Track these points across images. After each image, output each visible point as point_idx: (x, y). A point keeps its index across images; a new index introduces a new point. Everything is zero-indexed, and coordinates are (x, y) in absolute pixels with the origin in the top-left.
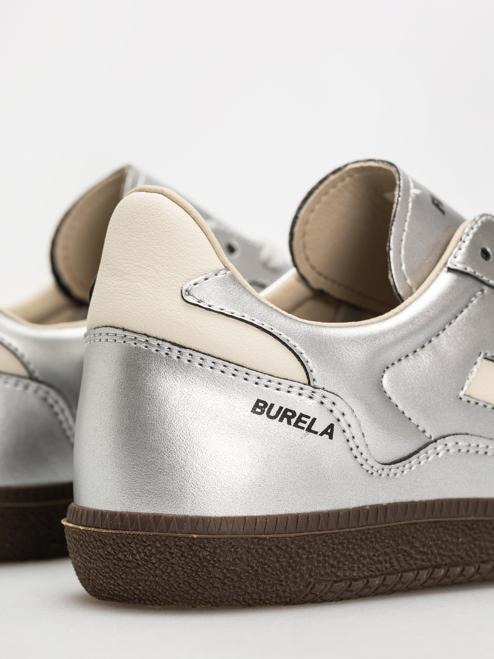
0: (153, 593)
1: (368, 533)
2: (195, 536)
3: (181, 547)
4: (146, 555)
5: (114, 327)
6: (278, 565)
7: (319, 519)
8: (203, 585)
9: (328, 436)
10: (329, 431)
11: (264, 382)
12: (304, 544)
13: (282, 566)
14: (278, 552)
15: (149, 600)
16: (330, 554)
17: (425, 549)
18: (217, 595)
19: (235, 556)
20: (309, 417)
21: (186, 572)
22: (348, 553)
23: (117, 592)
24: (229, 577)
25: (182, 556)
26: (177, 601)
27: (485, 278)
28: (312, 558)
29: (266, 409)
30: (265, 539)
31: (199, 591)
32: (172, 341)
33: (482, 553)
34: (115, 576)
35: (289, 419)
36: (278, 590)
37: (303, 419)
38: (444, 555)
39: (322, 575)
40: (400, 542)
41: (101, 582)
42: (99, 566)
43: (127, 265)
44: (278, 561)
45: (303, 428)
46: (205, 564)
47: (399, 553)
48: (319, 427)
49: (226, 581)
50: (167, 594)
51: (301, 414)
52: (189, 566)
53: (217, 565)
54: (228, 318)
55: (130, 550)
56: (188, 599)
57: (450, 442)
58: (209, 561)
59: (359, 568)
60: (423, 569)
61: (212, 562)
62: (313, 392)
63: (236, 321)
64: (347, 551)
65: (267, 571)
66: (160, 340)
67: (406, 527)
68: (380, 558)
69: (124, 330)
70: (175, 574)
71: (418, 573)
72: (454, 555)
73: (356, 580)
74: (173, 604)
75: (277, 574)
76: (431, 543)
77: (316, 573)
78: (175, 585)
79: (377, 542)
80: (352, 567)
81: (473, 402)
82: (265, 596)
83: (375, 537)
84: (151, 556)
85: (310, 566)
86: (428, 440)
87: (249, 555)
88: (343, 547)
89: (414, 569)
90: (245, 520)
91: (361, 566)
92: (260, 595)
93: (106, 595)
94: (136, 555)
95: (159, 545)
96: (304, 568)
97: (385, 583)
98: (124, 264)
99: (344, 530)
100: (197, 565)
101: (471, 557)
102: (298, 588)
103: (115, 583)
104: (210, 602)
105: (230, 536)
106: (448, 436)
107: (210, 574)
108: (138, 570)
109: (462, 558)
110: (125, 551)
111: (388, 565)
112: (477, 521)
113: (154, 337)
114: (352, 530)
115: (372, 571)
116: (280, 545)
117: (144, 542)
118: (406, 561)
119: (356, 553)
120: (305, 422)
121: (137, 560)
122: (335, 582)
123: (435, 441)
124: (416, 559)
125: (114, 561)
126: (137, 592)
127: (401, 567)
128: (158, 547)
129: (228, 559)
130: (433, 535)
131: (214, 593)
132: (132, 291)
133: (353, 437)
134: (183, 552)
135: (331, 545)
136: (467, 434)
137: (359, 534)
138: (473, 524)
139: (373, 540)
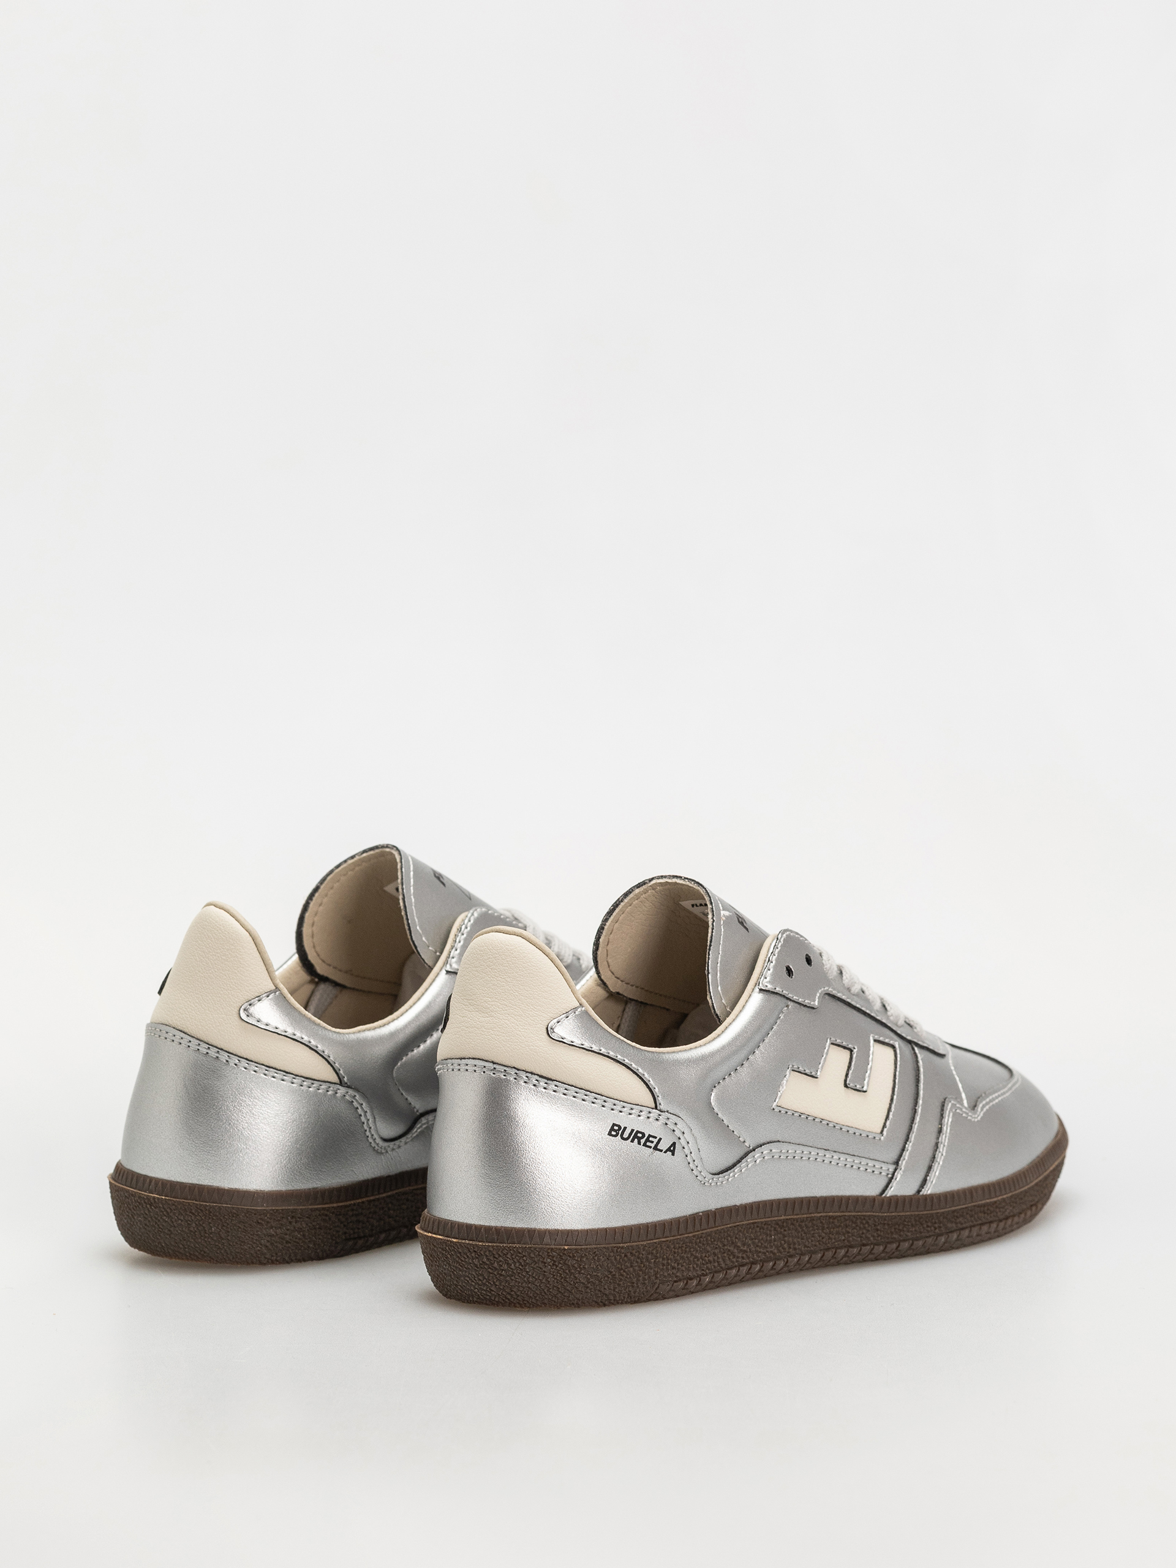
0: (523, 1297)
1: (701, 1237)
2: (566, 1247)
3: (553, 1257)
4: (521, 1264)
5: (483, 1060)
6: (631, 1269)
7: (665, 1227)
8: (570, 1289)
9: (671, 1153)
10: (672, 1149)
11: (619, 1108)
12: (652, 1250)
13: (634, 1270)
14: (632, 1258)
15: (519, 1303)
16: (672, 1257)
17: (745, 1248)
18: (580, 1298)
19: (598, 1263)
20: (656, 1138)
21: (556, 1279)
22: (685, 1256)
23: (488, 1297)
24: (592, 1282)
25: (553, 1265)
26: (545, 1304)
27: (790, 996)
28: (659, 1261)
29: (620, 1132)
30: (622, 1248)
31: (566, 1294)
32: (539, 1073)
33: (790, 1248)
34: (489, 1283)
35: (639, 1139)
36: (630, 1291)
37: (651, 1139)
38: (760, 1252)
39: (665, 1276)
40: (726, 1243)
41: (472, 1288)
42: (472, 1274)
43: (493, 1003)
44: (631, 1266)
45: (650, 1147)
46: (573, 1271)
47: (724, 1253)
48: (663, 1146)
49: (589, 1285)
50: (537, 1298)
51: (649, 1135)
52: (560, 1273)
53: (582, 1272)
54: (588, 1052)
55: (505, 1260)
56: (555, 1302)
57: (765, 1150)
58: (576, 1268)
59: (693, 1267)
60: (743, 1265)
61: (579, 1269)
62: (659, 1115)
63: (595, 1054)
64: (685, 1253)
65: (622, 1275)
66: (529, 1073)
67: (731, 1229)
68: (710, 1258)
69: (494, 1063)
70: (546, 1280)
71: (739, 1269)
72: (767, 1251)
73: (691, 1279)
74: (541, 1306)
75: (630, 1278)
76: (750, 1242)
77: (660, 1275)
78: (546, 1290)
79: (708, 1244)
80: (689, 1267)
81: (783, 1112)
82: (620, 1296)
83: (707, 1239)
84: (526, 1266)
85: (656, 1269)
86: (747, 1150)
87: (609, 1262)
88: (682, 1250)
89: (736, 1266)
90: (607, 1231)
91: (695, 1266)
92: (615, 1296)
93: (475, 1299)
94: (511, 1265)
95: (533, 1256)
96: (652, 1271)
97: (713, 1280)
98: (489, 1001)
99: (684, 1236)
100: (565, 1273)
101: (781, 1253)
102: (646, 1288)
103: (488, 1289)
104: (573, 1304)
105: (595, 1246)
106: (764, 1144)
107: (576, 1279)
108: (513, 1278)
109: (774, 1254)
110: (501, 1261)
111: (716, 1264)
112: (787, 1219)
113: (523, 1071)
114: (690, 1235)
115: (703, 1270)
116: (634, 1252)
117: (520, 1253)
118: (729, 1259)
119: (692, 1255)
120: (652, 1142)
121: (512, 1269)
122: (675, 1282)
123: (754, 1150)
124: (738, 1257)
125: (489, 1270)
126: (509, 1297)
127: (726, 1264)
128: (532, 1258)
129: (592, 1266)
130: (752, 1235)
131: (578, 1296)
132: (500, 1028)
133: (691, 1153)
134: (555, 1261)
135: (673, 1250)
136: (779, 1141)
137: (695, 1239)
138: (783, 1223)
139: (705, 1242)
